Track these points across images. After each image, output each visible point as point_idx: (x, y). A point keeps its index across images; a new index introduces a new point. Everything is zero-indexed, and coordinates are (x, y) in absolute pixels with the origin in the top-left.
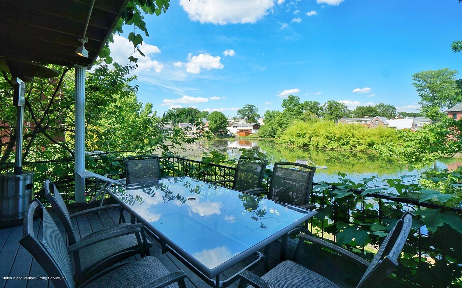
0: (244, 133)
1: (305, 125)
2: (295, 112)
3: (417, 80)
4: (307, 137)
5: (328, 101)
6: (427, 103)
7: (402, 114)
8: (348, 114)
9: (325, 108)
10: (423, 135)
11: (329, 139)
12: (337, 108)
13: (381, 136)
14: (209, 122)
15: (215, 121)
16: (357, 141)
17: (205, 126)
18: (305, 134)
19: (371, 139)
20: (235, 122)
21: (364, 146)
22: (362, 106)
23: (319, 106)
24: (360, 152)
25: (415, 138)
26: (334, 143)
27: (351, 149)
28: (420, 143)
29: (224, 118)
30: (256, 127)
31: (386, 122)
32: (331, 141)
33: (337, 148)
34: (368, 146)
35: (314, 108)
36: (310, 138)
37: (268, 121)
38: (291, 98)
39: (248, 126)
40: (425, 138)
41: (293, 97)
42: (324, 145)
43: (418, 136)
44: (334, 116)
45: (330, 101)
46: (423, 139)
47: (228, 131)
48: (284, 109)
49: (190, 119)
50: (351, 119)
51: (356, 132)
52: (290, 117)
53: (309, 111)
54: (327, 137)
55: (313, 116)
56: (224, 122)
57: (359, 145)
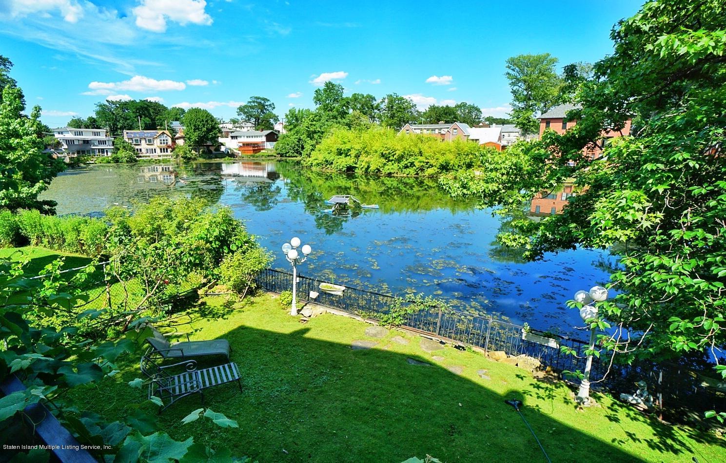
0: (252, 149)
1: (350, 134)
2: (335, 113)
3: (512, 68)
4: (353, 155)
5: (388, 96)
6: (520, 105)
7: (488, 119)
8: (417, 117)
9: (383, 106)
10: (514, 160)
11: (386, 159)
12: (400, 108)
13: (458, 154)
14: (185, 128)
15: (195, 126)
16: (425, 161)
17: (178, 135)
18: (349, 150)
19: (444, 159)
20: (235, 129)
21: (435, 168)
22: (436, 105)
23: (375, 103)
24: (428, 177)
25: (503, 166)
26: (393, 164)
27: (417, 174)
28: (508, 173)
29: (212, 121)
30: (272, 137)
31: (466, 131)
32: (389, 161)
33: (397, 173)
34: (440, 168)
35: (367, 106)
36: (357, 156)
37: (292, 126)
38: (330, 87)
39: (257, 137)
40: (516, 166)
41: (333, 85)
42: (377, 169)
43: (507, 162)
44: (395, 120)
45: (391, 95)
46: (513, 168)
47: (222, 144)
48: (318, 106)
49: (146, 124)
50: (420, 126)
51: (424, 147)
52: (327, 121)
53: (358, 111)
54: (383, 155)
55: (365, 120)
56: (213, 128)
57: (428, 168)
